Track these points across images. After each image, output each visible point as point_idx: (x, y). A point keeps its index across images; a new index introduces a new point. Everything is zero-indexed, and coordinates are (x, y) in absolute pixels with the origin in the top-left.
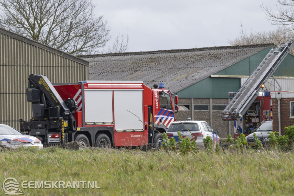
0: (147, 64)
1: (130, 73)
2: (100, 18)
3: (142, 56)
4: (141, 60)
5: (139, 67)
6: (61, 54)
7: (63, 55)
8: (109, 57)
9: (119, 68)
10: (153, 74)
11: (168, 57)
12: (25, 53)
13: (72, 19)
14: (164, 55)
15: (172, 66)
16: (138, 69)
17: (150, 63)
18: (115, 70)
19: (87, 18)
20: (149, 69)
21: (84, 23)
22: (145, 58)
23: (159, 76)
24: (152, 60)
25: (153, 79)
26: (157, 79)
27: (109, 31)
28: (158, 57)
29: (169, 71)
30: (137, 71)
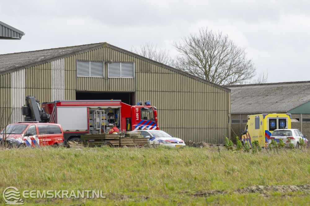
0: (274, 91)
1: (263, 97)
2: (250, 61)
3: (272, 86)
4: (271, 88)
5: (269, 93)
6: (212, 84)
7: (213, 85)
8: (251, 87)
9: (256, 94)
10: (277, 98)
11: (289, 86)
12: (188, 83)
13: (231, 62)
14: (286, 85)
15: (290, 92)
16: (268, 94)
17: (276, 91)
18: (253, 95)
19: (241, 61)
20: (275, 94)
21: (239, 64)
22: (274, 87)
23: (281, 99)
24: (278, 88)
25: (277, 101)
26: (279, 101)
27: (255, 69)
28: (282, 87)
29: (288, 96)
30: (268, 96)
